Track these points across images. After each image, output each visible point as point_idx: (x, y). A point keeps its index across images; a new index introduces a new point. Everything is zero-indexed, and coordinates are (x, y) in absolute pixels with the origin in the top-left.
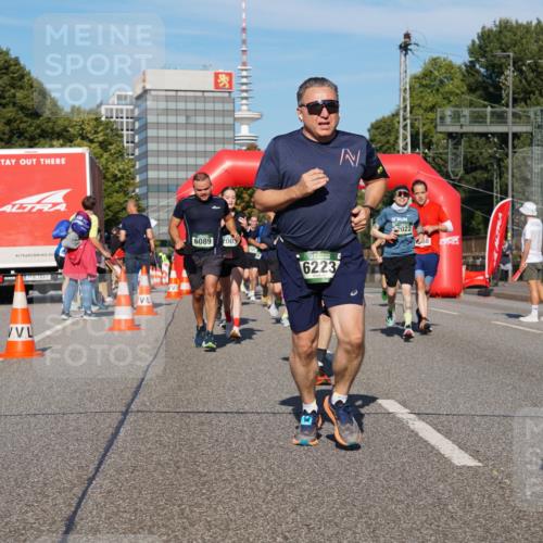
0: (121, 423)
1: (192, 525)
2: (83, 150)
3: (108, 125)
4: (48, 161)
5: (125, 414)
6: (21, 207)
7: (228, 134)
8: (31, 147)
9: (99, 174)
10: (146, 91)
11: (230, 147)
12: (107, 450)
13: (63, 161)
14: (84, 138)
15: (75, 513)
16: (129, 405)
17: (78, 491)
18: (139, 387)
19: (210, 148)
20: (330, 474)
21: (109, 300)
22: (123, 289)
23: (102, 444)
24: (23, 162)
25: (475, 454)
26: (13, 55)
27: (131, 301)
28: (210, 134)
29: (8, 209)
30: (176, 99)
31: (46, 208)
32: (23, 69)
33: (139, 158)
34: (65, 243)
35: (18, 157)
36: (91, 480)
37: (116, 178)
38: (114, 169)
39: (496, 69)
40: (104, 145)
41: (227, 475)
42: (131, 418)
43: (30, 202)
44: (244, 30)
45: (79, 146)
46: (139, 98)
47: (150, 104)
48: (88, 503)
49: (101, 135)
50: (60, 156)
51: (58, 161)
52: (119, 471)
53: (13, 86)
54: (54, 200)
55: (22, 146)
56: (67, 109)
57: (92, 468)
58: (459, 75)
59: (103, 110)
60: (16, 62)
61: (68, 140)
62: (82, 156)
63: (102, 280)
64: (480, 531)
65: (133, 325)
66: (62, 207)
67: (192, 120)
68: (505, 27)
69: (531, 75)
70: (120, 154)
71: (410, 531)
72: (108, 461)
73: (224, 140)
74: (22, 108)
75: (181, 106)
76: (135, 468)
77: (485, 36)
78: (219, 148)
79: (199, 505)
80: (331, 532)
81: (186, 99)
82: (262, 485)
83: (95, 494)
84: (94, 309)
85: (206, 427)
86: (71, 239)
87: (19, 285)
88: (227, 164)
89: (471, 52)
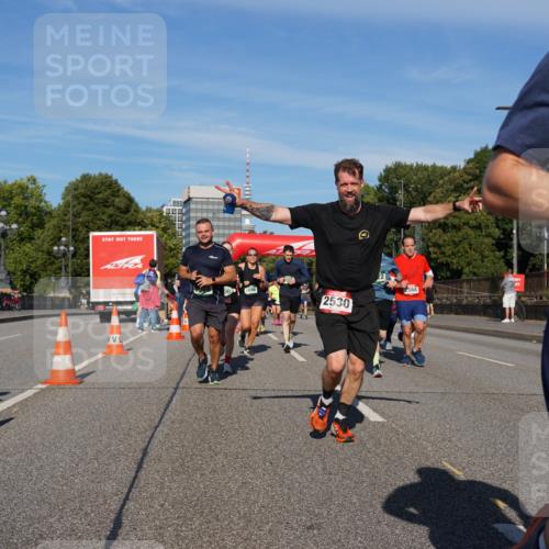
0: (174, 394)
1: (216, 455)
2: (153, 233)
3: (168, 218)
4: (132, 239)
5: (176, 389)
6: (117, 265)
7: (238, 224)
8: (122, 230)
9: (161, 246)
10: (189, 199)
11: (239, 231)
12: (165, 410)
13: (141, 239)
14: (153, 226)
15: (148, 446)
16: (178, 384)
17: (149, 433)
18: (184, 373)
19: (227, 232)
20: (298, 426)
21: (166, 321)
22: (175, 315)
23: (163, 406)
24: (118, 239)
25: (382, 414)
26: (114, 178)
27: (179, 322)
28: (227, 224)
29: (109, 266)
30: (207, 203)
31: (130, 267)
32: (119, 186)
33: (185, 237)
34: (142, 287)
35: (115, 236)
36: (157, 427)
37: (171, 250)
38: (171, 244)
39: (394, 190)
40: (165, 230)
41: (237, 426)
42: (179, 391)
43: (122, 263)
44: (248, 164)
45: (150, 230)
46: (185, 202)
47: (192, 206)
48: (155, 441)
49: (163, 223)
50: (139, 236)
51: (138, 239)
52: (173, 422)
53: (113, 196)
54: (136, 261)
55: (117, 230)
56: (144, 209)
57: (157, 420)
58: (372, 193)
59: (164, 209)
60: (116, 182)
61: (143, 226)
62: (152, 236)
63: (162, 309)
64: (385, 459)
65: (180, 336)
66: (140, 266)
67: (217, 215)
68: (398, 166)
69: (414, 194)
70: (174, 235)
71: (344, 460)
72: (166, 417)
73: (235, 228)
74: (118, 208)
75: (210, 207)
76: (182, 422)
77: (388, 170)
78: (232, 232)
79: (220, 443)
80: (298, 460)
81: (213, 203)
82: (257, 433)
83: (159, 436)
84: (158, 326)
85: (224, 398)
86: (146, 285)
87: (114, 311)
88: (238, 241)
89: (380, 180)
